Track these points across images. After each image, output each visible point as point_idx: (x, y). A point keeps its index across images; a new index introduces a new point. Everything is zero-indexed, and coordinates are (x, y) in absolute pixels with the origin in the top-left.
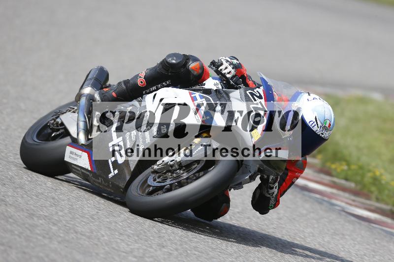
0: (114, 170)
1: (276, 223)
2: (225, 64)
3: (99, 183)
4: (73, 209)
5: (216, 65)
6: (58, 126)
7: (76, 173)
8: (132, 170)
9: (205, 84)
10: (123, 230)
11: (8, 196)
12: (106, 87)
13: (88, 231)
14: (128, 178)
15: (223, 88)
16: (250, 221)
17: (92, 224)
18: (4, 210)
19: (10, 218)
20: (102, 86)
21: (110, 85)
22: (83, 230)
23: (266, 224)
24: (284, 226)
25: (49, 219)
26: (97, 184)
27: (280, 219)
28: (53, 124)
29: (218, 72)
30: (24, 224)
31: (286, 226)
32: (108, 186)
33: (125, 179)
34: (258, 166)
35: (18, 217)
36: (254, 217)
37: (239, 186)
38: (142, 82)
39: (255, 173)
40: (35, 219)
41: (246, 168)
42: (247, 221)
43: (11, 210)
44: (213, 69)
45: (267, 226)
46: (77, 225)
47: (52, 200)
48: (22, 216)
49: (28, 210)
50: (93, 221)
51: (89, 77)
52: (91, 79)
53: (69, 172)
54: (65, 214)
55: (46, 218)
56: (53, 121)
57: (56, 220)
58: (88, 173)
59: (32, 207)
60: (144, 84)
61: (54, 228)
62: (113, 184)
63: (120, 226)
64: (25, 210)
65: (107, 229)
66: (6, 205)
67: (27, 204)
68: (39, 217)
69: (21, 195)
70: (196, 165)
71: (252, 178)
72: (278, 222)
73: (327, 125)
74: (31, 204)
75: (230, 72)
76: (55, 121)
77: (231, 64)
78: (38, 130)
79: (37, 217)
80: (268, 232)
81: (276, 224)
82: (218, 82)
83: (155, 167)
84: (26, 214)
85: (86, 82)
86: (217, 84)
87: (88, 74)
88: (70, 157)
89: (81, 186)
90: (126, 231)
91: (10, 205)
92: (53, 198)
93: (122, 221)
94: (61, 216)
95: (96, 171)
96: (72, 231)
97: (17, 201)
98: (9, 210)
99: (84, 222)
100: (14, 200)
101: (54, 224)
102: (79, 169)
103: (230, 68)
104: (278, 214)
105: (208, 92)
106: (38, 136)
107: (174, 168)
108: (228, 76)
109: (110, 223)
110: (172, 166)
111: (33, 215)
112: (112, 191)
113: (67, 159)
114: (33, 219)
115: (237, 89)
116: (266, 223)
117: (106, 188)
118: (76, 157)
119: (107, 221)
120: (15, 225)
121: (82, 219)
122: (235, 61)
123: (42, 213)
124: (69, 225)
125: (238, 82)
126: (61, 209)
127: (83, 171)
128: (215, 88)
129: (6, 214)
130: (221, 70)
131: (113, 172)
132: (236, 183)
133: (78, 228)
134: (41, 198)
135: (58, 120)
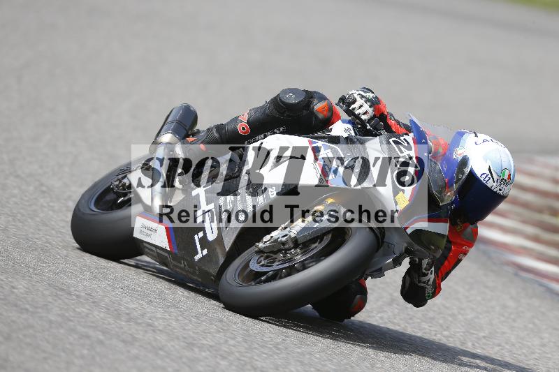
0: (202, 250)
1: (539, 351)
2: (360, 101)
3: (181, 268)
4: (249, 336)
5: (346, 102)
6: (124, 190)
7: (150, 254)
8: (227, 249)
9: (331, 129)
10: (322, 365)
11: (157, 319)
12: (193, 135)
13: (272, 366)
14: (221, 260)
15: (356, 135)
16: (502, 349)
17: (276, 357)
18: (152, 338)
19: (161, 349)
20: (187, 133)
21: (199, 132)
22: (264, 365)
23: (523, 353)
24: (549, 356)
25: (216, 350)
26: (178, 270)
27: (543, 345)
28: (117, 186)
29: (350, 112)
30: (181, 358)
31: (552, 355)
32: (194, 273)
33: (217, 262)
34: (405, 245)
35: (172, 349)
36: (507, 343)
37: (379, 273)
38: (243, 129)
39: (401, 255)
40: (196, 350)
41: (389, 247)
42: (497, 348)
43: (162, 338)
44: (341, 107)
45: (526, 356)
46: (256, 358)
47: (219, 324)
48: (177, 347)
49: (185, 338)
50: (277, 351)
51: (169, 120)
52: (172, 122)
53: (141, 254)
54: (238, 342)
55: (211, 349)
56: (117, 183)
57: (226, 351)
58: (166, 255)
59: (191, 333)
60: (248, 131)
61: (224, 363)
62: (200, 269)
63: (316, 358)
64: (181, 338)
65: (299, 364)
66: (154, 331)
67: (184, 329)
68: (201, 348)
69: (175, 317)
70: (317, 244)
71: (397, 262)
72: (540, 350)
73: (506, 177)
74: (189, 330)
75: (366, 112)
76: (120, 182)
77: (367, 100)
78: (96, 196)
79: (199, 347)
80: (528, 365)
81: (539, 354)
82: (350, 126)
83: (261, 245)
84: (182, 344)
85: (165, 127)
86: (349, 129)
87: (169, 116)
88: (141, 231)
89: (158, 273)
90: (325, 365)
91: (160, 330)
92: (221, 321)
93: (319, 352)
94: (233, 346)
95: (177, 251)
96: (249, 367)
97: (170, 326)
98: (159, 338)
99: (266, 354)
100: (165, 324)
101: (224, 358)
102: (154, 249)
103: (366, 107)
104: (542, 339)
105: (335, 140)
106: (97, 203)
107: (286, 246)
108: (364, 117)
109: (303, 354)
110: (283, 243)
111: (193, 344)
112: (200, 280)
113: (136, 235)
114: (192, 350)
115: (376, 135)
116: (524, 351)
117: (190, 275)
118: (149, 232)
119: (298, 352)
120: (168, 360)
121: (262, 350)
122: (370, 95)
123: (205, 342)
124: (243, 358)
125: (377, 127)
126: (232, 336)
127: (159, 251)
128: (345, 135)
129: (154, 344)
130: (353, 109)
131: (201, 253)
132: (374, 269)
133: (257, 363)
134: (202, 321)
135: (125, 181)
